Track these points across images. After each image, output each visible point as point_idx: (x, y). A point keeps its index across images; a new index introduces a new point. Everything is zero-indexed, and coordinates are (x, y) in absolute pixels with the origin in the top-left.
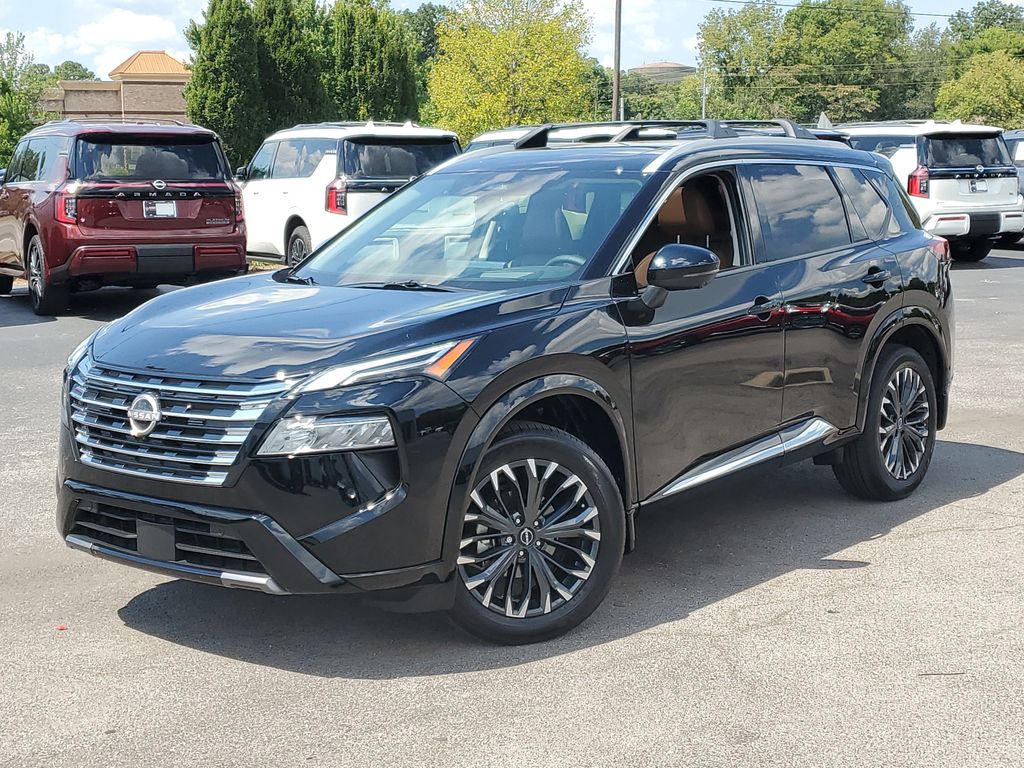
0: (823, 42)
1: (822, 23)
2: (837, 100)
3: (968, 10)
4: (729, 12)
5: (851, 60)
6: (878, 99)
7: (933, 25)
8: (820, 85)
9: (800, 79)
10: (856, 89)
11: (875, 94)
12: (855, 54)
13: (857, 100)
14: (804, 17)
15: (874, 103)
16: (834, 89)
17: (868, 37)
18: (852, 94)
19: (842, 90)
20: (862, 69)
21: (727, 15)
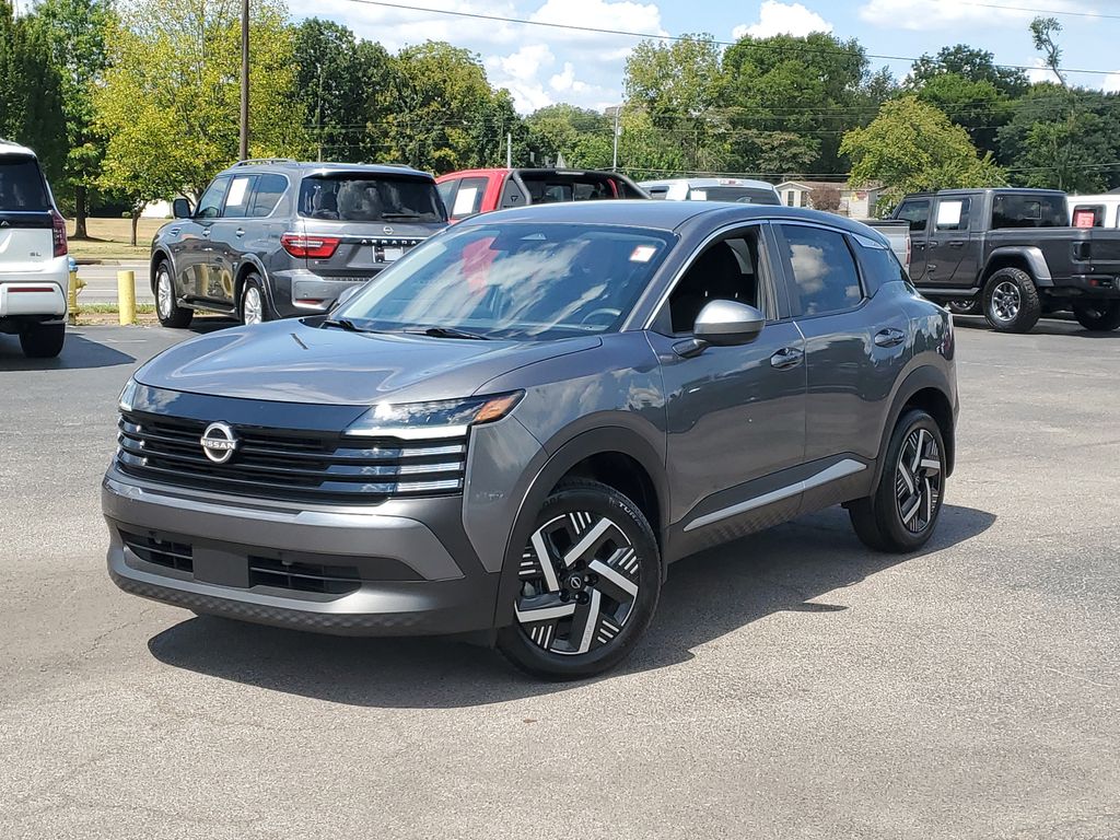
0: (761, 83)
1: (762, 62)
2: (773, 149)
3: (934, 54)
4: (660, 45)
5: (792, 105)
6: (820, 149)
7: (885, 69)
8: (755, 131)
9: (734, 123)
10: (793, 137)
11: (816, 143)
12: (795, 98)
13: (794, 150)
14: (743, 55)
15: (814, 153)
16: (770, 136)
17: (811, 79)
18: (790, 144)
19: (779, 137)
20: (802, 114)
21: (657, 48)
